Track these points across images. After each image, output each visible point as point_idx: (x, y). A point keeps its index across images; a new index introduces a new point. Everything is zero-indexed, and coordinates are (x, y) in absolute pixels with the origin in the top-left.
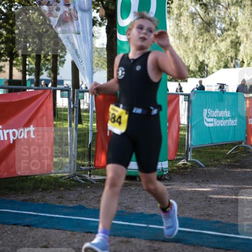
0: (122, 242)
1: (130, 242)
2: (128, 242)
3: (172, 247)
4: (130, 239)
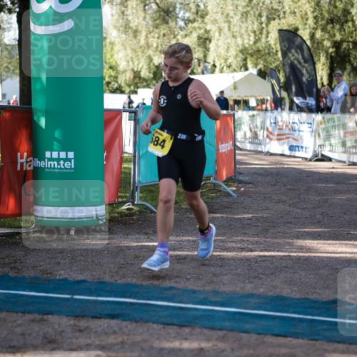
0: (33, 321)
1: (45, 320)
2: (42, 320)
3: (106, 325)
4: (45, 317)
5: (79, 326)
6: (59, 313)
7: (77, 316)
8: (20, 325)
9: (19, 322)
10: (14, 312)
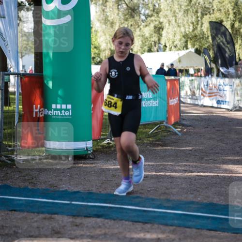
0: (45, 218)
1: (53, 218)
2: (51, 218)
3: (94, 222)
4: (53, 216)
5: (76, 223)
6: (62, 213)
7: (74, 216)
8: (36, 221)
9: (35, 219)
10: (32, 212)
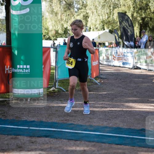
0: (12, 138)
1: (17, 138)
2: (16, 138)
3: (43, 140)
4: (17, 137)
5: (32, 141)
6: (23, 135)
7: (31, 136)
8: (7, 140)
9: (6, 139)
10: (4, 134)
